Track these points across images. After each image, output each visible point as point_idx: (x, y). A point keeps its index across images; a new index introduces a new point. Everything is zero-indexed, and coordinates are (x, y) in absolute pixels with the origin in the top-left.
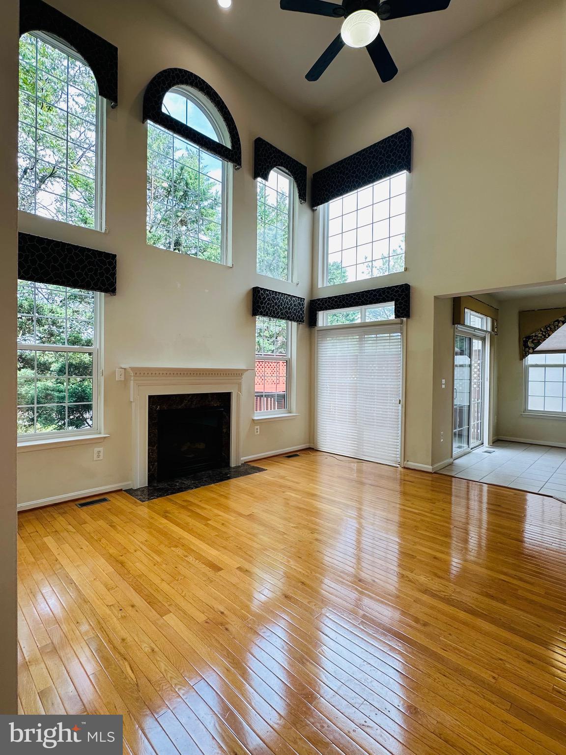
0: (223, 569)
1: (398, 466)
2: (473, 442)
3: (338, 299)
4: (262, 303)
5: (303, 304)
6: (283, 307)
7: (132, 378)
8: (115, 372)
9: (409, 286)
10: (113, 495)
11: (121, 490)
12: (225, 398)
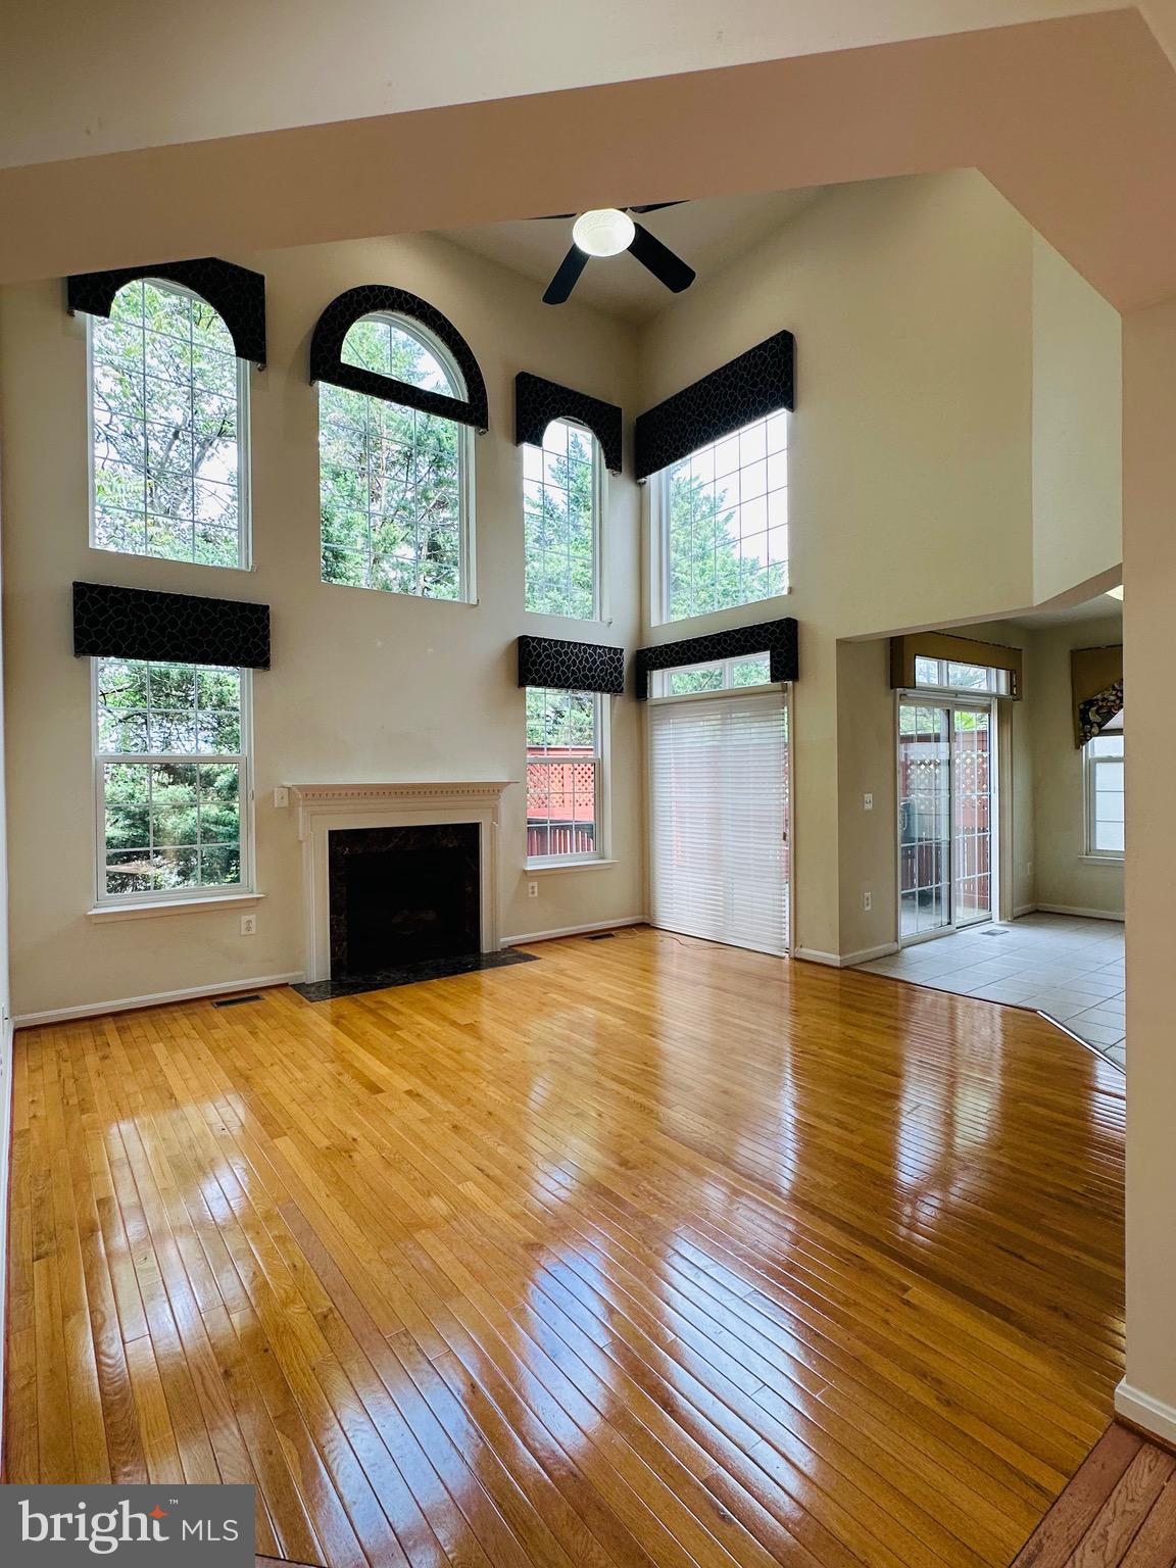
0: (382, 1091)
1: (784, 954)
2: (962, 914)
3: (681, 647)
4: (534, 663)
5: (619, 660)
6: (578, 668)
7: (301, 803)
8: (273, 792)
9: (795, 622)
10: (274, 991)
11: (286, 985)
12: (470, 833)
